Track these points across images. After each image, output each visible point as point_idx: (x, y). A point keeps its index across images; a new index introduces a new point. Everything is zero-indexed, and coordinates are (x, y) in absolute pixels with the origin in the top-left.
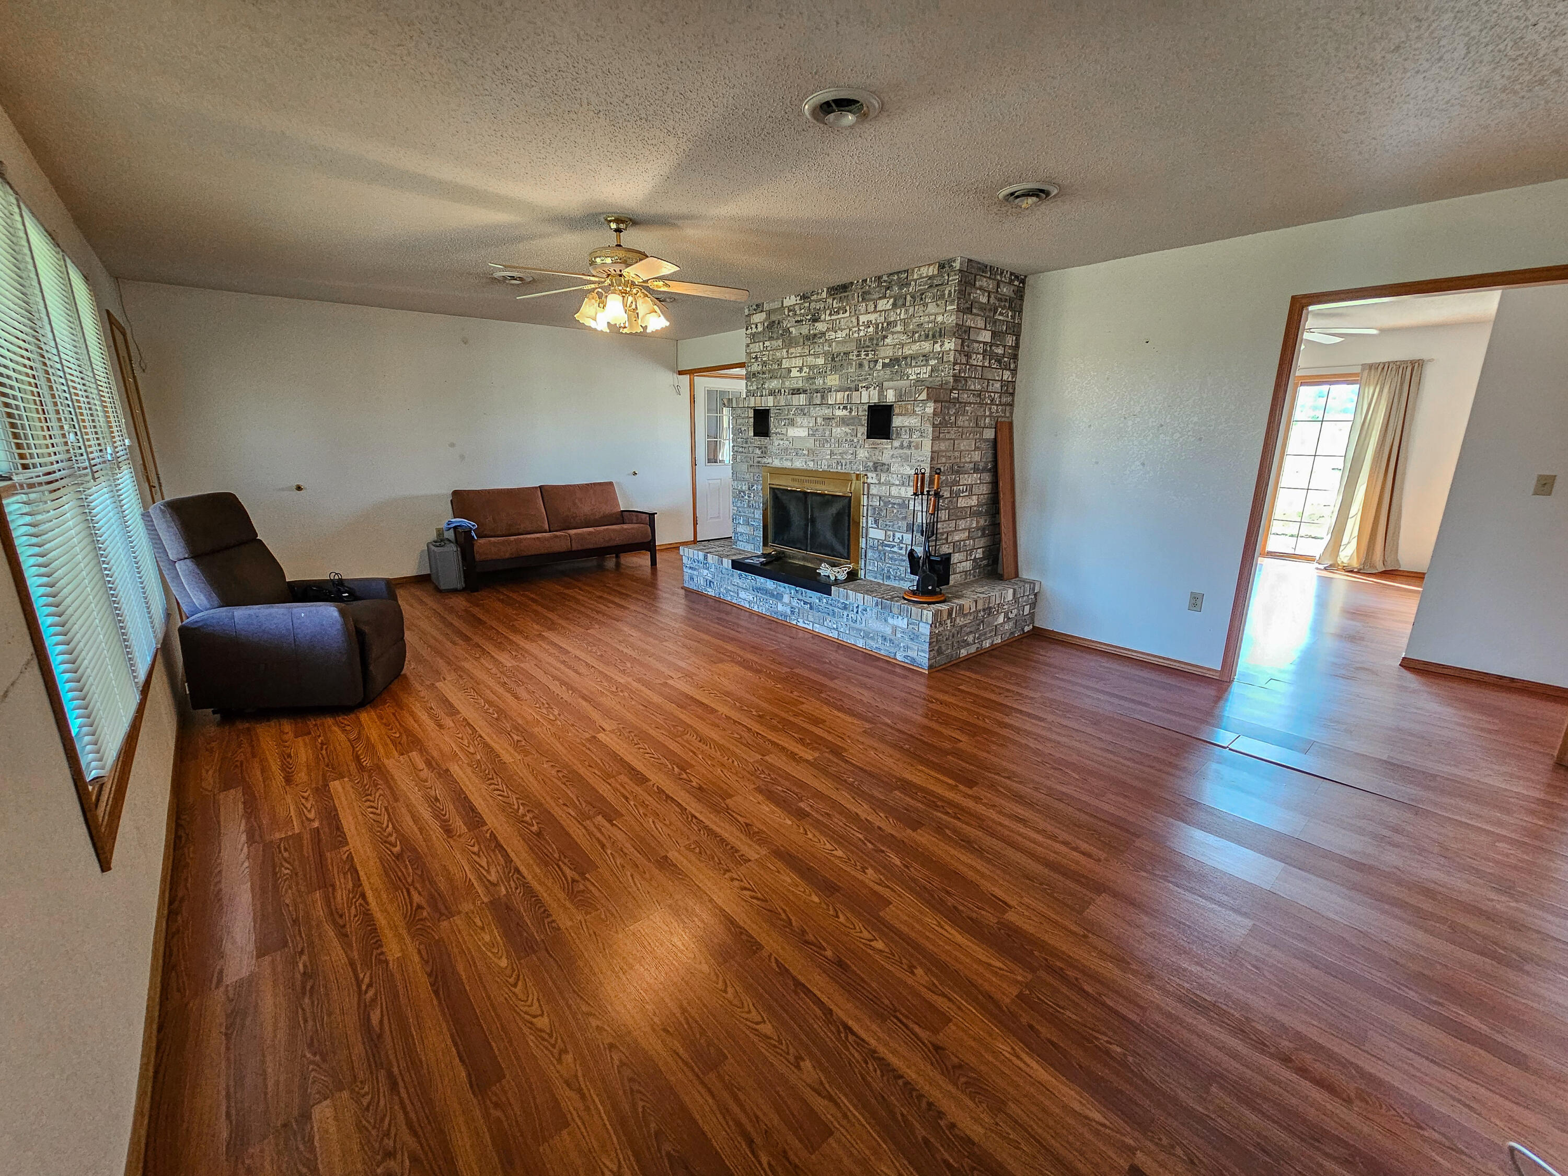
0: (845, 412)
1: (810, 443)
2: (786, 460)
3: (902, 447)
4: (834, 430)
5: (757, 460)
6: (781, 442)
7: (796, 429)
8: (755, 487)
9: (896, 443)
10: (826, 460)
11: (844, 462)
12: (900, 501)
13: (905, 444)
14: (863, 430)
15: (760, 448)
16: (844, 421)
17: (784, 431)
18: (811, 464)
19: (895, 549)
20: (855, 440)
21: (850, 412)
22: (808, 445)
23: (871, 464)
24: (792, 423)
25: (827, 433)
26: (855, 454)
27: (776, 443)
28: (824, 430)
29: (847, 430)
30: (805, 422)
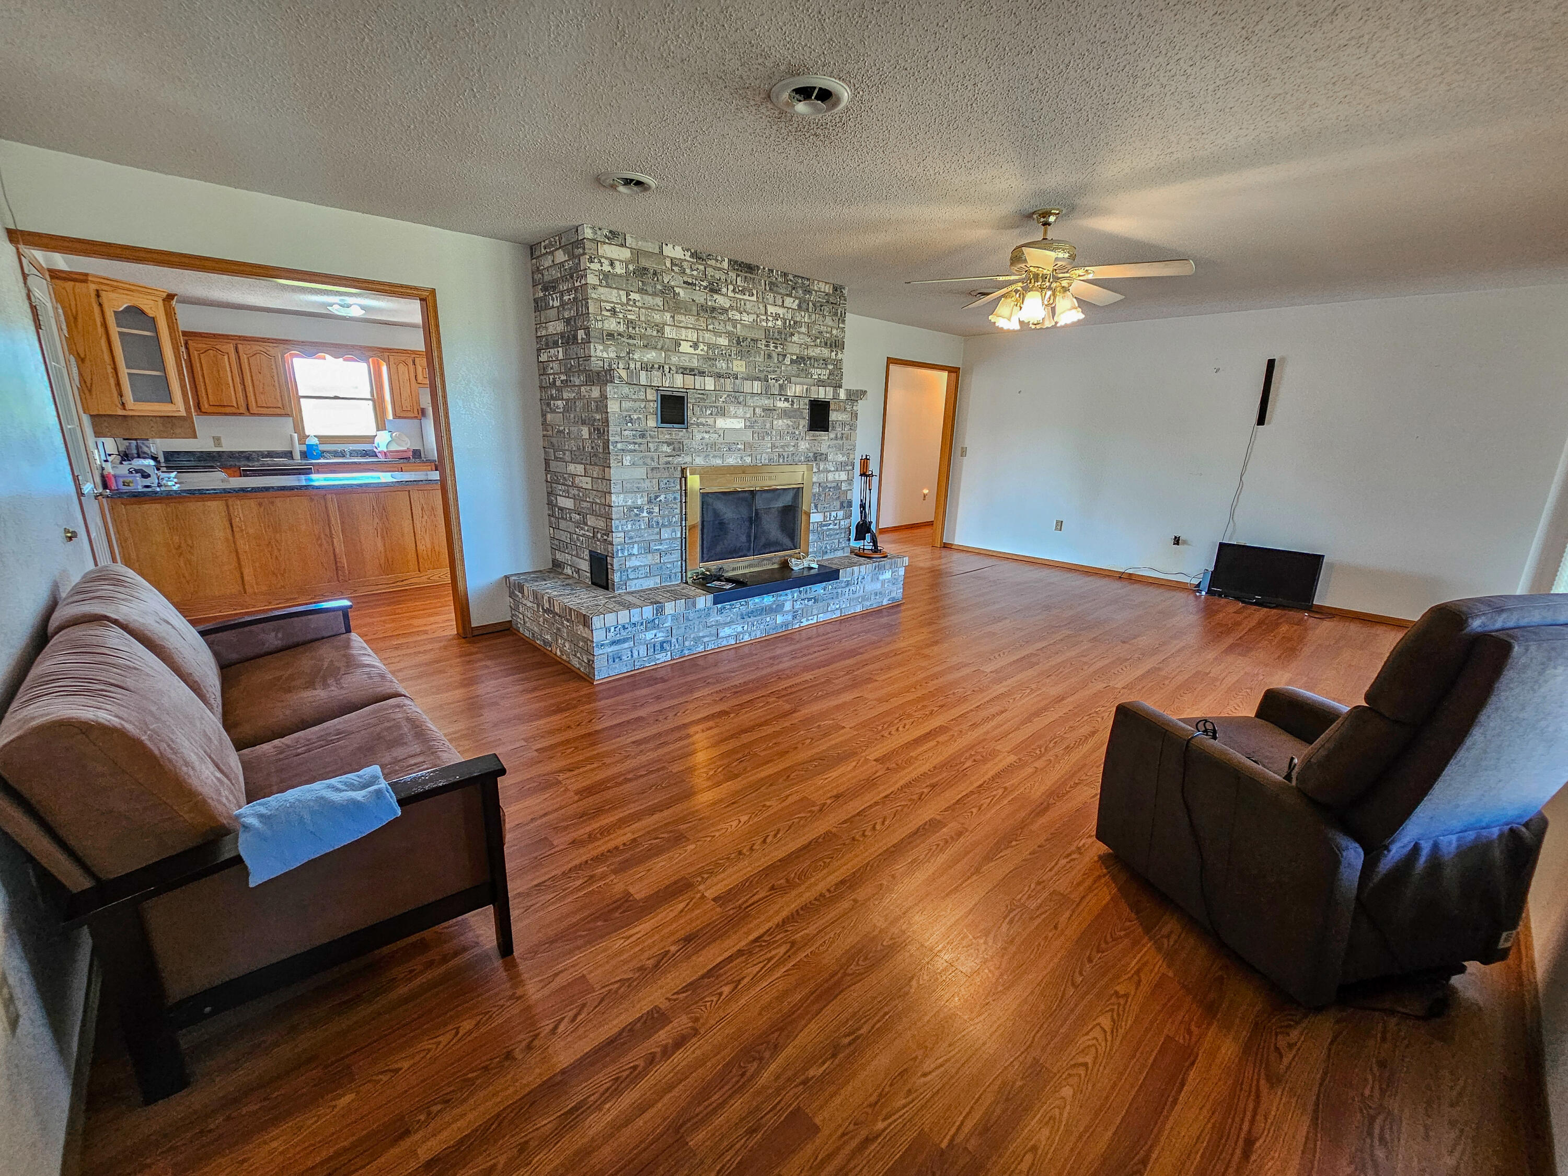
0: (786, 405)
1: (748, 436)
2: (714, 457)
3: (836, 438)
4: (775, 422)
5: (663, 460)
6: (707, 436)
7: (728, 420)
8: (662, 497)
9: (832, 435)
10: (767, 453)
11: (785, 454)
12: (834, 484)
13: (839, 436)
14: (804, 423)
15: (669, 444)
16: (785, 413)
17: (710, 421)
18: (748, 460)
19: (831, 527)
20: (797, 433)
21: (792, 405)
22: (744, 438)
23: (811, 455)
24: (722, 413)
25: (768, 425)
26: (796, 446)
27: (698, 436)
28: (764, 421)
29: (789, 422)
30: (740, 411)
